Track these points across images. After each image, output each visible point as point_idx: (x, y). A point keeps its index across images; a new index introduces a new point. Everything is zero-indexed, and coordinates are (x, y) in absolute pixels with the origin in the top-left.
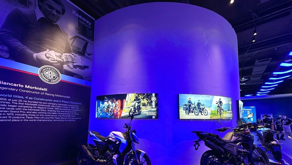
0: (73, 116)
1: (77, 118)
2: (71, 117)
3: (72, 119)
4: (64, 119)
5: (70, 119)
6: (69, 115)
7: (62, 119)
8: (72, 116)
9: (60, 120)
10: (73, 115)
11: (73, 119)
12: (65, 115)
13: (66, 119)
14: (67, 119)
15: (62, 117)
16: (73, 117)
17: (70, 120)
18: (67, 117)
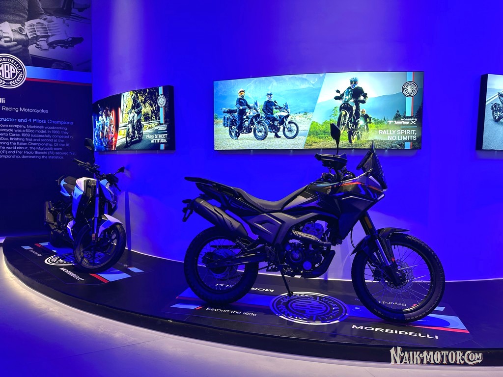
0: (58, 149)
1: (65, 153)
2: (53, 150)
3: (55, 155)
4: (41, 155)
5: (52, 155)
6: (49, 147)
7: (38, 155)
8: (55, 149)
9: (33, 157)
10: (57, 147)
11: (59, 155)
12: (41, 146)
13: (45, 155)
14: (47, 155)
15: (36, 150)
16: (57, 151)
17: (53, 157)
18: (46, 151)
